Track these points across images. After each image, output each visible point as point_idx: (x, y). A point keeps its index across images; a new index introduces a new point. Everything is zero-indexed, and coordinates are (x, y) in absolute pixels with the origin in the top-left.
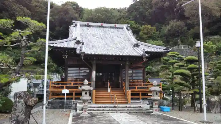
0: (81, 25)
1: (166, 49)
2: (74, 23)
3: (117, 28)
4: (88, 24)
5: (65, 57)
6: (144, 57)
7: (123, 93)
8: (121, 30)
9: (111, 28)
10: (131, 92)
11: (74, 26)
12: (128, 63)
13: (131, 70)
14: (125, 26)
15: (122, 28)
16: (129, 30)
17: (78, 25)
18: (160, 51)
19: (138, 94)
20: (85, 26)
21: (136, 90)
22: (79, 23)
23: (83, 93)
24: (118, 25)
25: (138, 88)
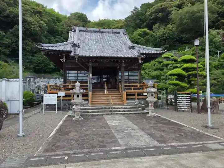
0: (80, 31)
1: (161, 50)
2: (73, 28)
3: (115, 33)
4: (87, 29)
5: (63, 60)
6: (140, 58)
7: (119, 94)
8: (118, 35)
9: (108, 32)
10: (127, 92)
11: (73, 32)
12: (123, 65)
13: (128, 72)
14: (121, 31)
15: (119, 33)
16: (125, 34)
17: (77, 31)
18: (156, 52)
19: (134, 95)
20: (84, 31)
21: (132, 91)
22: (77, 28)
23: (75, 96)
24: (115, 30)
25: (134, 89)
